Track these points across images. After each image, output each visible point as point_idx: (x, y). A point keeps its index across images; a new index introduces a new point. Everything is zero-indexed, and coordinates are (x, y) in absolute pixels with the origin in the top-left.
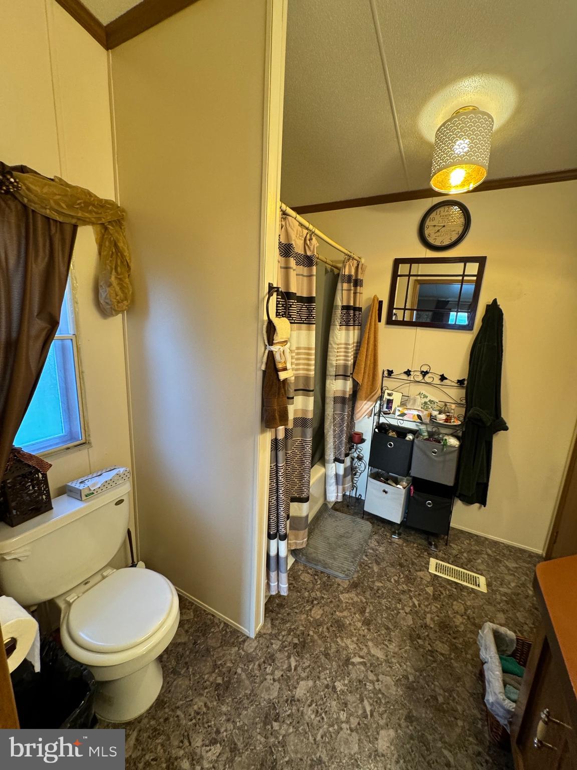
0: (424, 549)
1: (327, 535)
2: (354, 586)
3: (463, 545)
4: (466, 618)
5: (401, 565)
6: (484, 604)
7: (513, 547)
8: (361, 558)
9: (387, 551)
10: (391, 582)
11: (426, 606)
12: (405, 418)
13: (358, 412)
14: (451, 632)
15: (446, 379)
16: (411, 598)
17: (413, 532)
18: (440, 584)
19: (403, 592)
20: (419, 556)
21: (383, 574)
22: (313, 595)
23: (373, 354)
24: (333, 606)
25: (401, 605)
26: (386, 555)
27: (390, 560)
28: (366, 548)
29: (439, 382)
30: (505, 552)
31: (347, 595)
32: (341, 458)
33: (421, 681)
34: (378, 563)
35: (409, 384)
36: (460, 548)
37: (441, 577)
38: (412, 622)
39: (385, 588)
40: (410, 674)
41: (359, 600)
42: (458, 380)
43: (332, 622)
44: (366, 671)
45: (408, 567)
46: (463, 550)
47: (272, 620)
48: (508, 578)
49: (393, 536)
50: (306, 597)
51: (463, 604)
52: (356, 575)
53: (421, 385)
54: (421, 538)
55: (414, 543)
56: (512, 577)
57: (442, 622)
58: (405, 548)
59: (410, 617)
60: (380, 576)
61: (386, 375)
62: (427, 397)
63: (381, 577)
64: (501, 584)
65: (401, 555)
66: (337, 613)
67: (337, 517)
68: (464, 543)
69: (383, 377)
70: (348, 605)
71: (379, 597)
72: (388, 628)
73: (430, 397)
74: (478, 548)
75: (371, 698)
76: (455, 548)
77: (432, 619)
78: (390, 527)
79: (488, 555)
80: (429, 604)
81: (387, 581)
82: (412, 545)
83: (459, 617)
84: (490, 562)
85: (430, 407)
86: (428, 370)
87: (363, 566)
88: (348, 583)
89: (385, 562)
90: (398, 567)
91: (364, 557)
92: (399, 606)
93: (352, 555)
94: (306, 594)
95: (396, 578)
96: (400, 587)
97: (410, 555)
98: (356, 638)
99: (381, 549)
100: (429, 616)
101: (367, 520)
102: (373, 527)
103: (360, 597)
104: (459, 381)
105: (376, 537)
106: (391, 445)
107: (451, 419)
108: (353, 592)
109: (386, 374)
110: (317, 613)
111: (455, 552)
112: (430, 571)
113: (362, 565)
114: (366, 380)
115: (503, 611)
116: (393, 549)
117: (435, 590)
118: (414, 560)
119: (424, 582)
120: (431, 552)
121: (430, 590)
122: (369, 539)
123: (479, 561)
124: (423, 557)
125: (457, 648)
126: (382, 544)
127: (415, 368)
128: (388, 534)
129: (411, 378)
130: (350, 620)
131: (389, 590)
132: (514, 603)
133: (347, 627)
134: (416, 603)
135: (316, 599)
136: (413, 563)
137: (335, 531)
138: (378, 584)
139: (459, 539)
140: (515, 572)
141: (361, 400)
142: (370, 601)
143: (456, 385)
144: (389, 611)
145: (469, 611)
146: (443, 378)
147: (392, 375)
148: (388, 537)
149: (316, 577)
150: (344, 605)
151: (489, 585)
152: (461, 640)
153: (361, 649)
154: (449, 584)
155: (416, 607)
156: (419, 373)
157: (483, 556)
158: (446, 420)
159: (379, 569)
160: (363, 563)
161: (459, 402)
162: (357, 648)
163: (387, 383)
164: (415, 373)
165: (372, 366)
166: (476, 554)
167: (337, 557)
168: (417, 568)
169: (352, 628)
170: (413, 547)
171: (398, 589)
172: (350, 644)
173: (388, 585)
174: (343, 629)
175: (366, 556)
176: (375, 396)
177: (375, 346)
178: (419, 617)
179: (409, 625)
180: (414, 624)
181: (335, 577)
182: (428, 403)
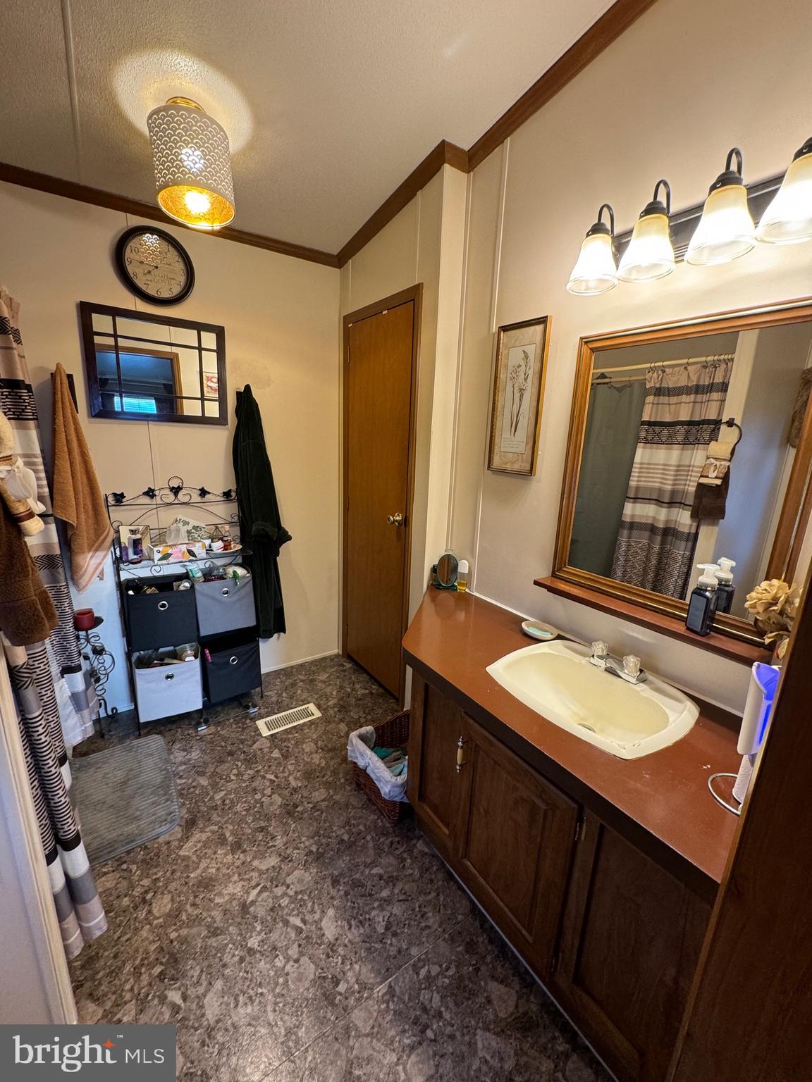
0: (243, 718)
1: (99, 798)
2: (190, 824)
3: (277, 687)
4: (320, 751)
5: (231, 754)
6: (326, 726)
7: (316, 661)
8: (177, 785)
9: (203, 752)
10: (233, 780)
11: (283, 772)
12: (171, 560)
13: (83, 575)
14: (318, 774)
15: (209, 493)
16: (264, 777)
17: (219, 709)
18: (281, 740)
19: (253, 778)
20: (244, 729)
21: (218, 780)
22: (137, 892)
23: (83, 471)
24: (179, 873)
25: (259, 794)
26: (206, 757)
27: (215, 758)
28: (174, 769)
29: (199, 499)
30: (312, 668)
31: (189, 844)
32: (73, 665)
33: (323, 840)
34: (202, 774)
35: (155, 510)
36: (275, 691)
37: (278, 733)
38: (280, 799)
39: (229, 793)
40: (311, 845)
41: (209, 834)
42: (224, 492)
43: (192, 892)
44: (271, 892)
45: (240, 749)
46: (280, 692)
47: (91, 995)
48: (328, 690)
49: (199, 729)
50: (129, 906)
51: (311, 741)
52: (184, 811)
53: (175, 508)
54: (233, 709)
55: (228, 720)
56: (330, 687)
57: (305, 773)
58: (222, 732)
59: (275, 797)
60: (214, 786)
61: (113, 503)
62: (188, 523)
63: (216, 785)
64: (327, 699)
65: (223, 744)
66: (192, 875)
67: (96, 763)
68: (276, 685)
69: (108, 506)
70: (198, 853)
71: (230, 808)
72: (262, 829)
73: (193, 523)
74: (291, 681)
75: (293, 910)
76: (272, 695)
77: (296, 778)
78: (187, 722)
79: (303, 681)
80: (285, 767)
81: (228, 784)
82: (227, 723)
83: (315, 755)
84: (308, 686)
85: (196, 536)
86: (181, 484)
87: (185, 792)
88: (180, 829)
89: (210, 765)
90: (229, 759)
91: (179, 781)
92: (258, 796)
93: (161, 792)
94: (126, 901)
95: (235, 771)
96: (246, 777)
97: (233, 735)
98: (237, 875)
99: (195, 755)
100: (291, 778)
101: (148, 734)
102: (165, 737)
103: (208, 829)
104: (225, 494)
105: (177, 746)
106: (163, 606)
107: (230, 545)
108: (195, 833)
109: (111, 500)
110: (162, 906)
111: (274, 699)
112: (264, 735)
113: (183, 792)
114: (83, 516)
115: (341, 721)
116: (210, 743)
117: (281, 750)
118: (240, 737)
119: (266, 750)
120: (252, 715)
121: (276, 754)
122: (169, 754)
123: (299, 692)
124: (248, 726)
125: (330, 783)
126: (191, 747)
127: (160, 484)
128: (190, 732)
129: (158, 500)
130: (215, 866)
131: (236, 791)
132: (344, 707)
133: (217, 875)
134: (272, 777)
135: (146, 892)
136: (242, 742)
137: (107, 784)
138: (218, 797)
139: (269, 683)
140: (330, 681)
141: (83, 553)
142: (223, 821)
143: (222, 499)
144: (252, 811)
145: (319, 742)
146: (203, 493)
147: (124, 500)
148: (194, 735)
149: (124, 867)
150: (194, 858)
151: (319, 707)
152: (329, 773)
153: (249, 880)
154: (288, 733)
155: (274, 781)
156: (168, 492)
157: (299, 685)
158: (225, 548)
159: (208, 779)
160: (184, 789)
161: (230, 520)
162: (245, 883)
163: (117, 514)
164: (162, 492)
165: (87, 490)
166: (292, 687)
167: (138, 813)
168: (249, 743)
169: (224, 871)
170: (231, 725)
171: (245, 781)
172: (234, 889)
173: (232, 786)
174: (214, 883)
175: (181, 777)
176: (107, 539)
177: (84, 455)
178: (284, 788)
179: (279, 804)
180: (283, 799)
181: (155, 839)
182: (193, 531)
